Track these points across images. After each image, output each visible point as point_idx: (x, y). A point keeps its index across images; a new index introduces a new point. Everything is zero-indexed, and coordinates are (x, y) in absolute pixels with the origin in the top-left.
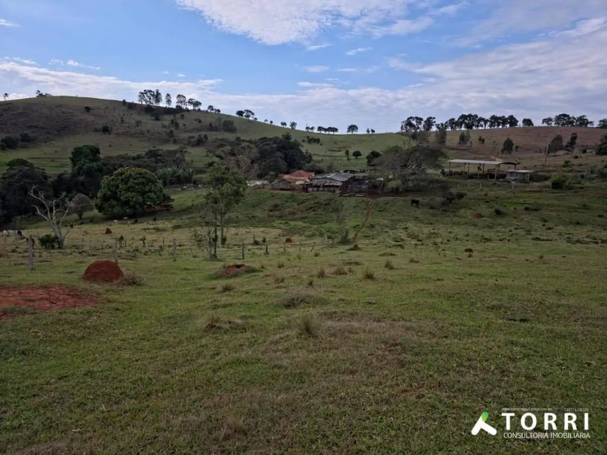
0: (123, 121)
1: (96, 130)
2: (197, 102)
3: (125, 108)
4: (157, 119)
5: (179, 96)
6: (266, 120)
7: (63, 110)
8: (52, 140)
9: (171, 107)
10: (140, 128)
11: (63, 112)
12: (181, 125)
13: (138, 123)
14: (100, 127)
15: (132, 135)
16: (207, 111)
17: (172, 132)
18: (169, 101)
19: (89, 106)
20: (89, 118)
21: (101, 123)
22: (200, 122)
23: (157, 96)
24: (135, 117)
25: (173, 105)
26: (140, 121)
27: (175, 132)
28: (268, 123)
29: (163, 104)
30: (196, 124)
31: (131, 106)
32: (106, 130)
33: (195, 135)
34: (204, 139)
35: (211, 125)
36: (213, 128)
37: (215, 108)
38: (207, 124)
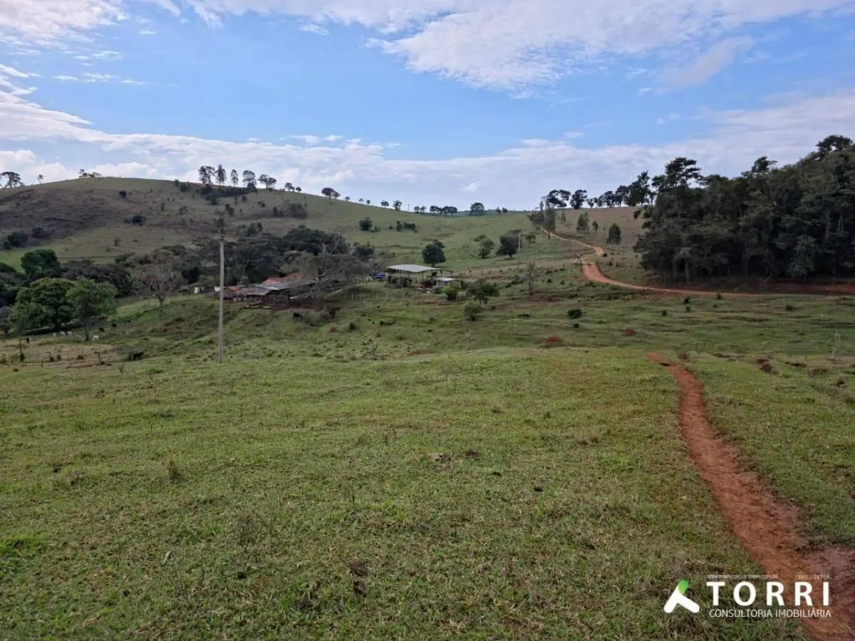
0: (162, 209)
1: (126, 221)
2: (271, 179)
3: (176, 190)
4: (214, 203)
5: (246, 172)
6: (361, 200)
7: (94, 196)
8: (71, 235)
9: (236, 186)
10: (183, 216)
11: (92, 200)
12: (237, 210)
13: (183, 210)
14: (131, 216)
15: (169, 226)
16: (283, 190)
17: (221, 221)
18: (235, 179)
19: (125, 190)
20: (123, 205)
21: (136, 210)
22: (263, 205)
23: (221, 173)
24: (187, 201)
25: (241, 184)
26: (185, 207)
27: (227, 218)
28: (364, 203)
29: (228, 183)
30: (259, 209)
31: (185, 187)
32: (138, 220)
33: (248, 224)
34: (257, 230)
35: (275, 209)
36: (276, 213)
37: (295, 186)
38: (272, 208)
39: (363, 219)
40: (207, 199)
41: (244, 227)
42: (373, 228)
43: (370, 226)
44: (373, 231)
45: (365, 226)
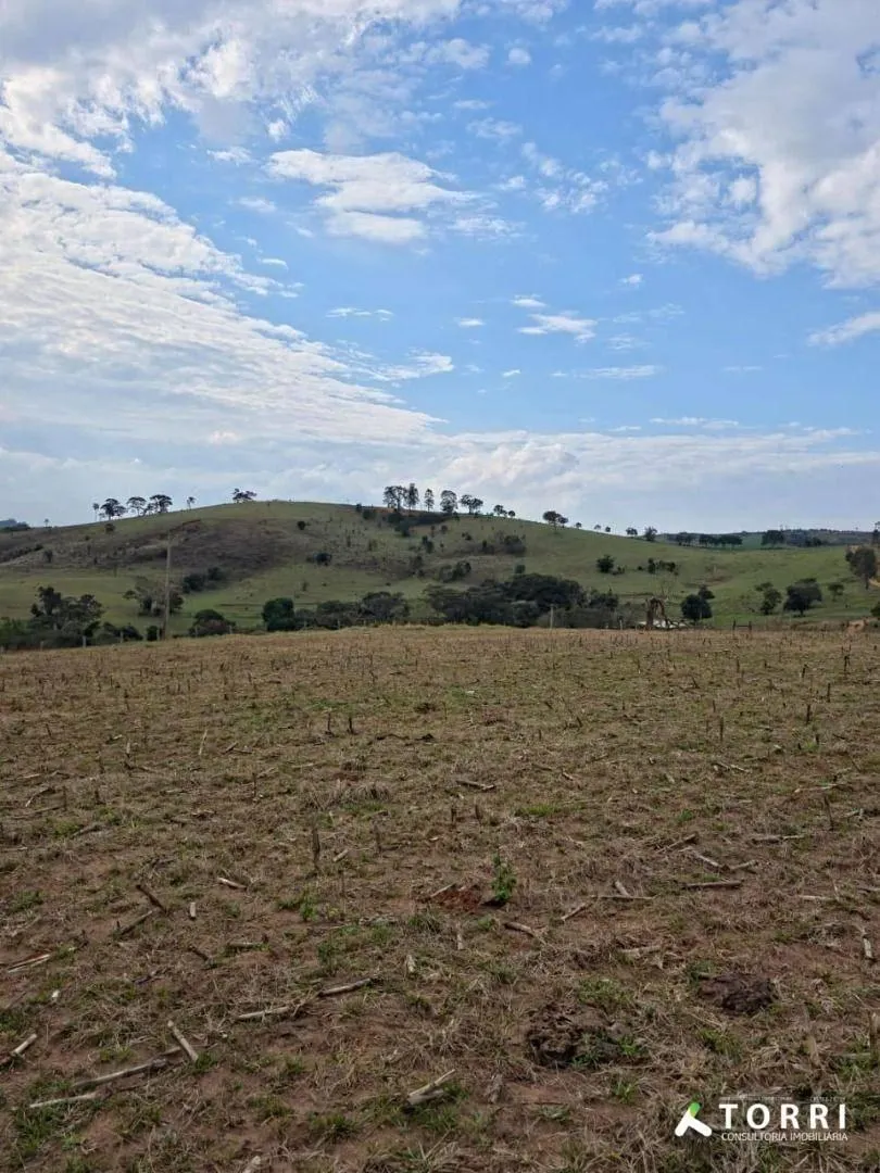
0: (349, 544)
1: (309, 560)
2: (476, 500)
3: (359, 517)
4: (406, 535)
5: (445, 493)
6: (598, 527)
7: (269, 528)
8: (249, 576)
9: (431, 510)
10: (374, 554)
11: (268, 533)
12: (437, 545)
13: (372, 546)
14: (314, 554)
15: (359, 566)
16: (492, 515)
17: (419, 558)
18: (429, 502)
19: (305, 518)
20: (303, 539)
21: (319, 547)
22: (469, 538)
23: (412, 494)
24: (372, 532)
25: (437, 508)
26: (374, 541)
27: (425, 556)
28: (602, 531)
29: (420, 506)
30: (462, 542)
31: (367, 513)
32: (323, 559)
33: (453, 562)
34: (465, 571)
35: (485, 544)
36: (486, 549)
37: (507, 509)
38: (481, 541)
39: (602, 557)
40: (397, 530)
41: (449, 567)
42: (615, 569)
43: (612, 566)
44: (614, 574)
45: (605, 566)
